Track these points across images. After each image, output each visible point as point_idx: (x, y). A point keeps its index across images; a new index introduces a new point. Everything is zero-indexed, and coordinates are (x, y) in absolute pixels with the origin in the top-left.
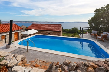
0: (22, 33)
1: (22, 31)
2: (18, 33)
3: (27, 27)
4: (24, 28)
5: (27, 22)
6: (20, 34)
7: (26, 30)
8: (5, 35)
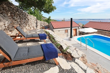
0: (79, 30)
1: (79, 28)
2: (76, 29)
3: (83, 25)
4: (81, 26)
5: (83, 19)
7: (83, 27)
8: (67, 30)
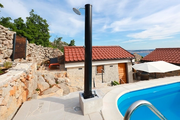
2: (126, 64)
6: (130, 68)
8: (103, 66)
